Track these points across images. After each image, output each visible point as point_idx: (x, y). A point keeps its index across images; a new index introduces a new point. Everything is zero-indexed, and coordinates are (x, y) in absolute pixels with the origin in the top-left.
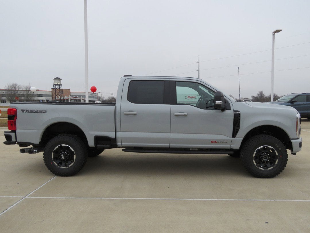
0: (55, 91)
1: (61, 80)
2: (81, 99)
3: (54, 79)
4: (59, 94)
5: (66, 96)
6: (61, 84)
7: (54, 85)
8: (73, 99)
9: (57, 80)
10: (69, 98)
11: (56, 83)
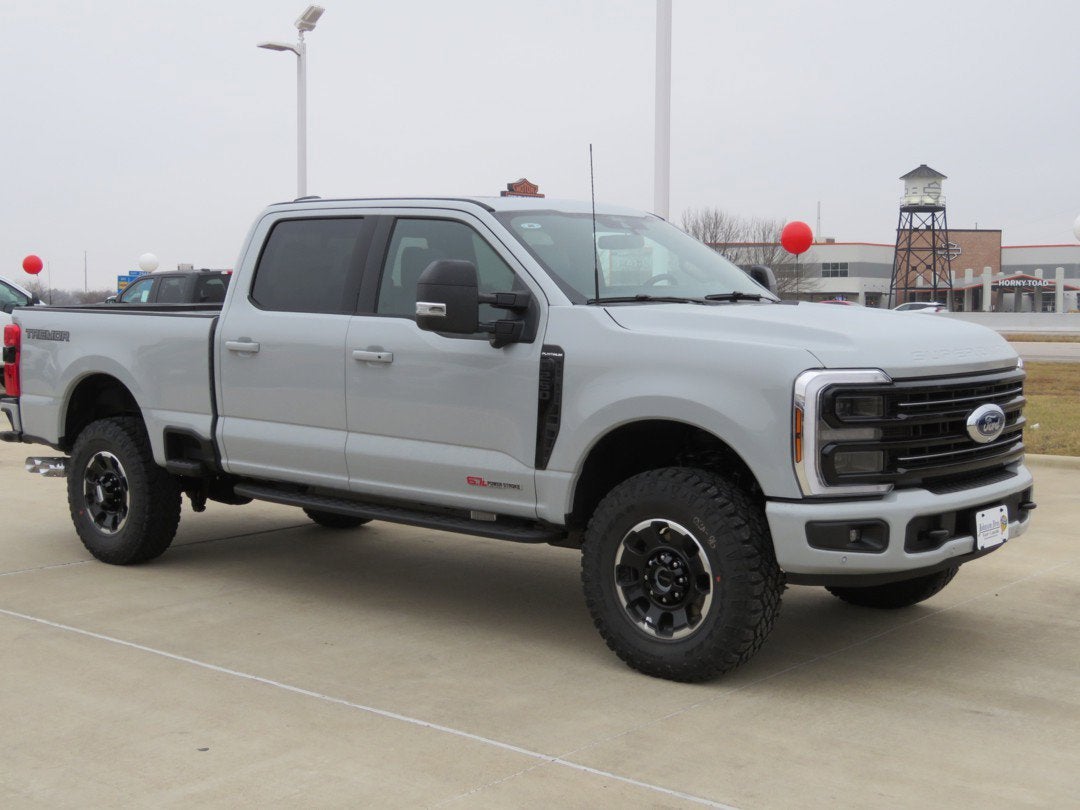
0: (905, 245)
1: (944, 182)
2: (1053, 288)
3: (906, 177)
4: (930, 261)
5: (969, 272)
6: (941, 202)
7: (903, 209)
8: (1010, 289)
9: (920, 184)
10: (987, 279)
11: (915, 200)
